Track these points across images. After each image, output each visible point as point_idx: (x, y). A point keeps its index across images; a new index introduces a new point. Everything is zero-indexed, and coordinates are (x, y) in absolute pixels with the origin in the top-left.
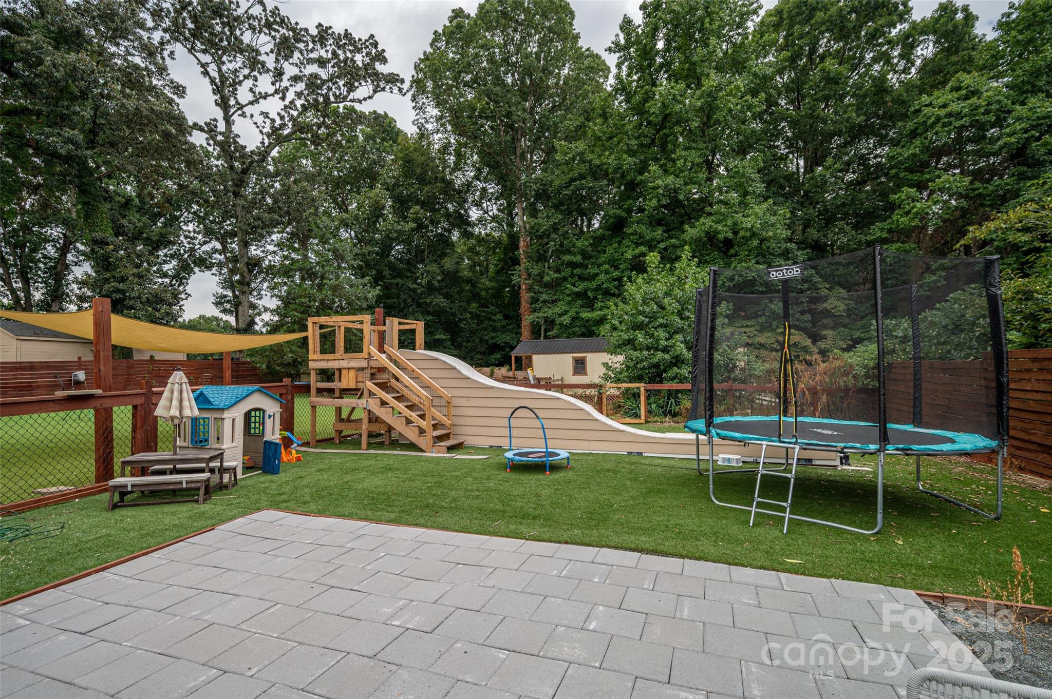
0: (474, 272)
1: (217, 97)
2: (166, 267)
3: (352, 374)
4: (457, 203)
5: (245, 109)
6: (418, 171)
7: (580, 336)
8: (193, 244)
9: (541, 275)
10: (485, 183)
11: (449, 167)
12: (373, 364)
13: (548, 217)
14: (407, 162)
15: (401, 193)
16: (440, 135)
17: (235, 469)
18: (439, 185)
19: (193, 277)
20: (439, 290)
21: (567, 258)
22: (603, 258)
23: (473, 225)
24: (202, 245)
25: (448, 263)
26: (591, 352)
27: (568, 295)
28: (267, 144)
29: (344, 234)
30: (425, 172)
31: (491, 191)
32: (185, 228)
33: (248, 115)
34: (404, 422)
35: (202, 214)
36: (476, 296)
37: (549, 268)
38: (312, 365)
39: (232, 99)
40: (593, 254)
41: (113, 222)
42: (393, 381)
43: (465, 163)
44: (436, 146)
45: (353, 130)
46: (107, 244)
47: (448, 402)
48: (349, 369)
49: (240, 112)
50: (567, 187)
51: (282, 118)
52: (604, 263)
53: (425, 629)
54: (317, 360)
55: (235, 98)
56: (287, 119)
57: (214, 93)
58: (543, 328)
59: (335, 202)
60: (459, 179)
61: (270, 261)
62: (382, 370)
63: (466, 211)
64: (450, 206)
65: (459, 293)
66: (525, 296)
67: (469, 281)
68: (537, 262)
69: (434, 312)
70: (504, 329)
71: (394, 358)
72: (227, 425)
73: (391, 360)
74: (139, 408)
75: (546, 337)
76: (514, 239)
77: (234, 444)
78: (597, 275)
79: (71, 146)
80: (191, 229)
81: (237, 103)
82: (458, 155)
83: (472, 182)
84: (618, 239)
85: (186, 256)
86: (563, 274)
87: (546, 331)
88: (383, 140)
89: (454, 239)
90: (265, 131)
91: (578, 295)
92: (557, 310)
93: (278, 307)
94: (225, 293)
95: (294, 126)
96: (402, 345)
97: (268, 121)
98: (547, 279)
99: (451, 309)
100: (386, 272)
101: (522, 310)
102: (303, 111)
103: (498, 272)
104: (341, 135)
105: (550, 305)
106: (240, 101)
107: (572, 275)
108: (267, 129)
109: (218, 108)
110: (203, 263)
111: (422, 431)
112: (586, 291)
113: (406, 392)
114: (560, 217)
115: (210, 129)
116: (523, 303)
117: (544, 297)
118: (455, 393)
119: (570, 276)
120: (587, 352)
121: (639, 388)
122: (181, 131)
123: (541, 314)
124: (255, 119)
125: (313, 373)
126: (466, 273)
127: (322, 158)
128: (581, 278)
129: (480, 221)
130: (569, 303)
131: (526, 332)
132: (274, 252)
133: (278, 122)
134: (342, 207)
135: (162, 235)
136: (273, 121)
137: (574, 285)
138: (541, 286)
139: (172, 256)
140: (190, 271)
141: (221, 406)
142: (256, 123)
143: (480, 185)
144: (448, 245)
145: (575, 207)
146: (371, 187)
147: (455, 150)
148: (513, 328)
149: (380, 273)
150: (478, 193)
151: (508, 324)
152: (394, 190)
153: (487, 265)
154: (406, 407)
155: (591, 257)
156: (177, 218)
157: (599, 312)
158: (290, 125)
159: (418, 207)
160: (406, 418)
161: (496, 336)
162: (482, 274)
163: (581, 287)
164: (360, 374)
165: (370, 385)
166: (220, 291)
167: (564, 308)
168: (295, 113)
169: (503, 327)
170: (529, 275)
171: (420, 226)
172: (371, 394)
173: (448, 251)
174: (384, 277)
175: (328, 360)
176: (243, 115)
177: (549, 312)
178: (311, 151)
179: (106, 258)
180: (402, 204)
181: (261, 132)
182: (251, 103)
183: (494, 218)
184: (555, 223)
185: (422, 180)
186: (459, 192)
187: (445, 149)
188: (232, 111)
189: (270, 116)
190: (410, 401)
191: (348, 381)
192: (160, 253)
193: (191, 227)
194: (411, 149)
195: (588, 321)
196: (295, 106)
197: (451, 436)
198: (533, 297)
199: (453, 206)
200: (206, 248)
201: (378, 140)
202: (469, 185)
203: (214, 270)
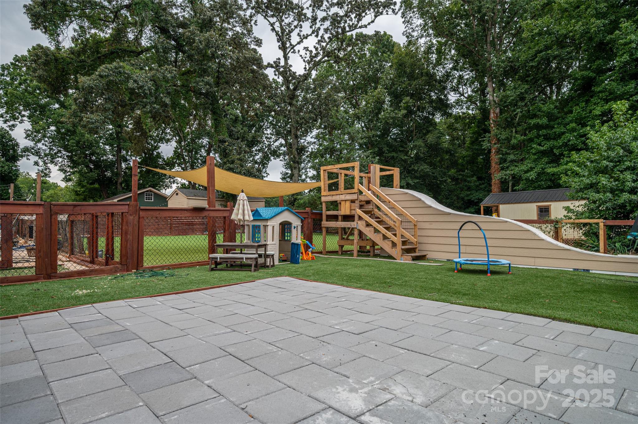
0: (454, 144)
1: (280, 44)
2: (257, 157)
3: (348, 203)
4: (438, 90)
5: (295, 48)
6: (408, 71)
7: (546, 188)
8: (270, 142)
9: (508, 139)
10: (461, 71)
11: (432, 63)
12: (362, 198)
13: (515, 88)
14: (400, 65)
15: (397, 89)
16: (424, 39)
17: (273, 256)
18: (424, 78)
19: (270, 163)
20: (424, 160)
21: (533, 122)
22: (570, 117)
23: (451, 106)
24: (274, 142)
25: (431, 138)
26: (556, 201)
27: (534, 154)
28: (308, 68)
29: (358, 126)
30: (414, 71)
31: (466, 77)
32: (265, 132)
33: (297, 51)
34: (382, 238)
35: (274, 123)
36: (454, 164)
37: (516, 132)
38: (323, 199)
39: (288, 43)
40: (559, 115)
41: (228, 129)
42: (376, 210)
43: (445, 58)
44: (422, 49)
45: (361, 49)
46: (225, 142)
47: (415, 225)
48: (346, 200)
49: (292, 50)
50: (532, 60)
51: (316, 49)
52: (571, 122)
53: (354, 332)
54: (326, 196)
55: (290, 42)
56: (319, 49)
57: (278, 42)
58: (510, 185)
59: (351, 104)
60: (440, 72)
61: (312, 149)
62: (368, 202)
63: (445, 96)
64: (433, 94)
65: (440, 162)
66: (495, 158)
67: (448, 151)
68: (505, 128)
69: (420, 177)
70: (478, 188)
71: (377, 194)
72: (270, 229)
73: (374, 195)
74: (227, 219)
75: (513, 190)
76: (485, 113)
77: (274, 243)
78: (563, 133)
79: (208, 87)
80: (269, 133)
81: (291, 45)
82: (439, 52)
83: (450, 73)
84: (586, 98)
85: (266, 149)
86: (530, 136)
87: (513, 185)
88: (384, 52)
89: (437, 120)
90: (306, 60)
91: (544, 153)
92: (524, 168)
93: (314, 175)
94: (287, 171)
95: (324, 53)
96: (382, 185)
97: (308, 53)
98: (514, 141)
99: (433, 173)
100: (385, 149)
101: (492, 170)
102: (329, 42)
103: (472, 143)
104: (355, 55)
105: (516, 164)
106: (292, 43)
107: (538, 136)
108: (308, 58)
109: (280, 50)
110: (275, 154)
111: (394, 245)
112: (552, 149)
113: (385, 218)
114: (526, 87)
115: (276, 65)
116: (493, 164)
117: (512, 157)
118: (420, 218)
119: (536, 137)
120: (551, 201)
121: (597, 224)
122: (259, 68)
123: (508, 172)
124: (301, 53)
125: (324, 205)
126: (446, 145)
127: (343, 74)
128: (547, 138)
129: (457, 103)
130: (535, 160)
131: (495, 188)
132: (315, 143)
133: (314, 52)
134: (355, 106)
135: (254, 137)
136: (311, 52)
137: (540, 145)
138: (508, 148)
139: (259, 151)
140: (269, 159)
141: (267, 218)
142: (301, 56)
143: (457, 74)
144: (431, 124)
145: (542, 75)
146: (376, 88)
147: (437, 49)
148: (485, 187)
149: (380, 149)
150: (455, 81)
151: (480, 184)
152: (391, 88)
153: (464, 138)
154: (384, 228)
155: (557, 118)
156: (261, 127)
157: (565, 166)
158: (321, 52)
159: (408, 98)
160: (384, 235)
161: (471, 194)
162: (459, 146)
163: (546, 146)
164: (353, 204)
165: (359, 212)
166: (284, 170)
167: (529, 165)
168: (324, 44)
169: (477, 186)
170: (498, 140)
171: (410, 112)
172: (360, 218)
173: (431, 129)
174: (383, 153)
175: (333, 195)
176: (294, 52)
177: (515, 170)
178: (335, 70)
179: (225, 150)
180: (397, 97)
181: (304, 61)
182: (299, 43)
183: (470, 98)
184: (521, 93)
185: (412, 77)
186: (440, 82)
187: (428, 51)
188: (288, 50)
189: (310, 49)
190: (387, 224)
191: (345, 210)
192: (254, 149)
193: (269, 131)
194: (403, 55)
195: (553, 175)
196: (324, 38)
197: (417, 251)
198: (501, 158)
199: (436, 93)
200: (277, 144)
201: (380, 54)
202: (448, 75)
203: (281, 158)
